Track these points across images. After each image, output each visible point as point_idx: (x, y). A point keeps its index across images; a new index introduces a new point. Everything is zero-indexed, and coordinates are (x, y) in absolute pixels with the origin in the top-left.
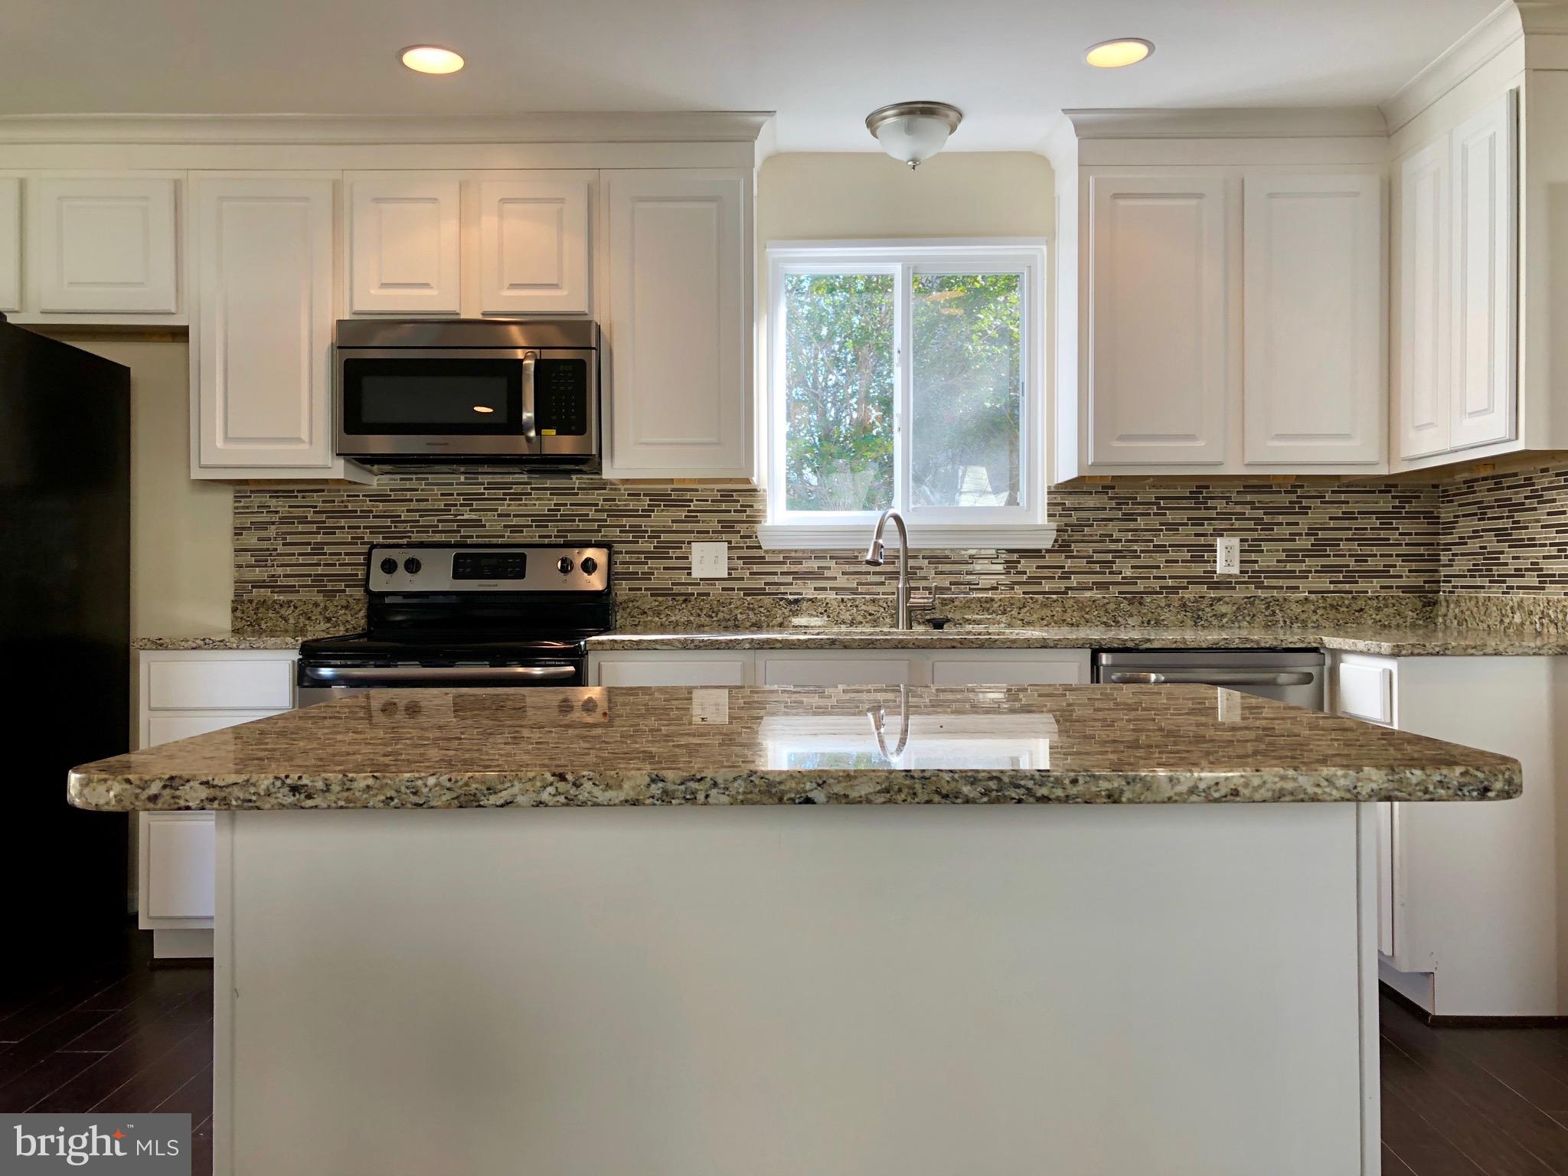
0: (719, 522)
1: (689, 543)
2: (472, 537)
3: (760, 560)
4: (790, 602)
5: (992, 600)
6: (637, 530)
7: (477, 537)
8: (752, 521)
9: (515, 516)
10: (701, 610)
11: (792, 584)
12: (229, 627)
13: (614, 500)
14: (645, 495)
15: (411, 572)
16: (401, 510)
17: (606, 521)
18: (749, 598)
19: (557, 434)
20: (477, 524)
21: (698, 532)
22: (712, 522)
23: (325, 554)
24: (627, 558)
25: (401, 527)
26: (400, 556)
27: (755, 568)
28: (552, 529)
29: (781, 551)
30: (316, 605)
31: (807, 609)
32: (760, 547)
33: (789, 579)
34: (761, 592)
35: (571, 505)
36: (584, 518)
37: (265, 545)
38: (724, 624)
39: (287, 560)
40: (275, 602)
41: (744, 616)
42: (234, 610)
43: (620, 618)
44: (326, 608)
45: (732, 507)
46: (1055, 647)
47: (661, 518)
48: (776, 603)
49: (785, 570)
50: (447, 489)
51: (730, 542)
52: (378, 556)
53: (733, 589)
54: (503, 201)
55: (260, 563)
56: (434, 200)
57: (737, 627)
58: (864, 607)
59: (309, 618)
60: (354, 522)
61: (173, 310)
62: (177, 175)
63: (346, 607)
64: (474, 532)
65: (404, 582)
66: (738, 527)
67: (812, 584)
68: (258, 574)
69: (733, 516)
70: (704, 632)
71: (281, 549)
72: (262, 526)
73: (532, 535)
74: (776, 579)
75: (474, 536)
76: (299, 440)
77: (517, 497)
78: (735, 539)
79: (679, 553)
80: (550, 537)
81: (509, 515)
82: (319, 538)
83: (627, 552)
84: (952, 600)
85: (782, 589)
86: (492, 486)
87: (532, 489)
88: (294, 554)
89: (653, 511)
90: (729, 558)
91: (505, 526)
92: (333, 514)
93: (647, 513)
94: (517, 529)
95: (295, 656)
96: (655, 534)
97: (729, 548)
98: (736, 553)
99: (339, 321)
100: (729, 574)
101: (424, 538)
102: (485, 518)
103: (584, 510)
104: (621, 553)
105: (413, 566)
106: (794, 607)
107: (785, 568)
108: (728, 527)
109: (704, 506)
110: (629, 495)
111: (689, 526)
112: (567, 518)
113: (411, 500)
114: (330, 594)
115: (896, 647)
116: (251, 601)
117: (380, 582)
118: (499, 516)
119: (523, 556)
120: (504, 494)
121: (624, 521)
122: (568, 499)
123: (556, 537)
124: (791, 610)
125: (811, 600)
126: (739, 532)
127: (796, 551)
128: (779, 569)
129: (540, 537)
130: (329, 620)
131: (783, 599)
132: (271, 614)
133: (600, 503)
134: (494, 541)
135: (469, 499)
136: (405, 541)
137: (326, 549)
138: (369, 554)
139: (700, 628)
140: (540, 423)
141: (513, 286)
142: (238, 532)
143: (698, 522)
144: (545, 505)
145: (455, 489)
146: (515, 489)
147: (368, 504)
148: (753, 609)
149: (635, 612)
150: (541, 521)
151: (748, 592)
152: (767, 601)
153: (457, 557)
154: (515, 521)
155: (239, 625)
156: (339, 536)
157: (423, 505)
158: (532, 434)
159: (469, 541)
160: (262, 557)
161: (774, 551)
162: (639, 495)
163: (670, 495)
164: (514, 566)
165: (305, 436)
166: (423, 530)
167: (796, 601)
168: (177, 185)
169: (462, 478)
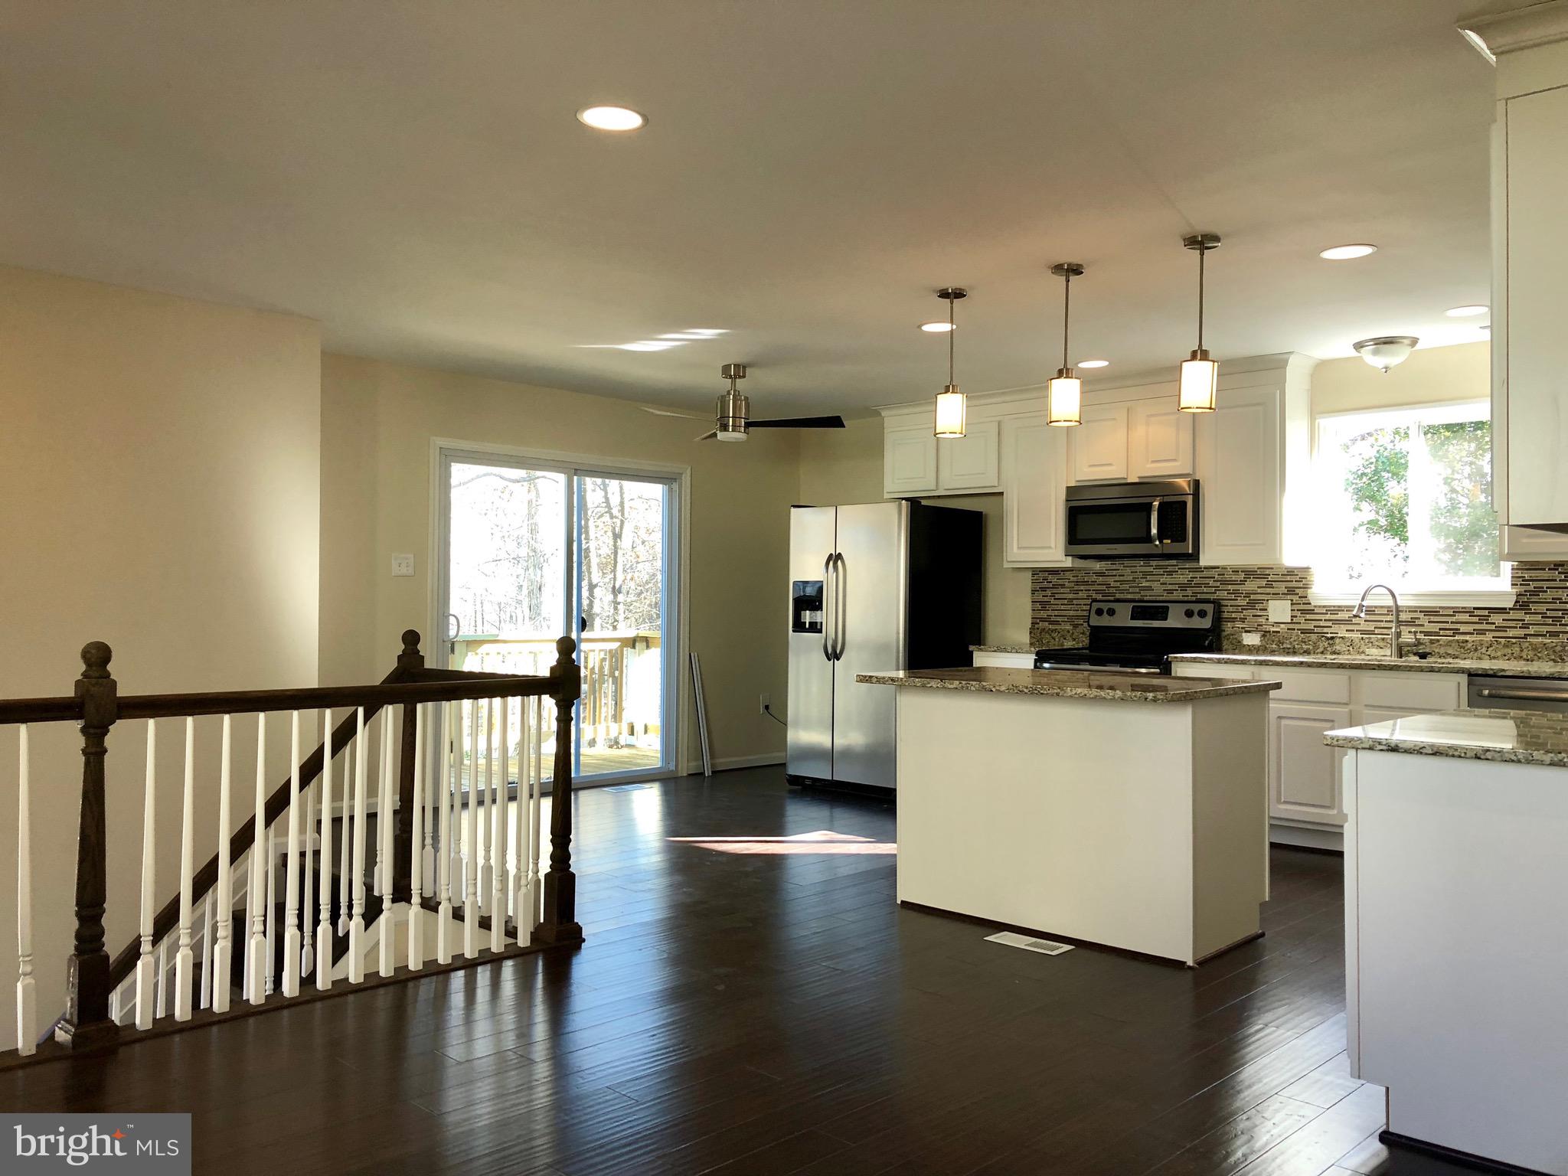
0: (1286, 588)
1: (1268, 600)
2: (1147, 596)
3: (1311, 612)
4: (1328, 639)
5: (1467, 641)
6: (1236, 592)
7: (1150, 596)
8: (1306, 587)
9: (1170, 584)
10: (1273, 641)
11: (1331, 627)
12: (1028, 642)
13: (1224, 575)
14: (1242, 571)
15: (1109, 615)
16: (1111, 581)
17: (1219, 587)
18: (1302, 635)
19: (1172, 542)
20: (1150, 588)
21: (1273, 594)
22: (1282, 588)
23: (1073, 604)
24: (1231, 609)
25: (1111, 591)
26: (1105, 607)
27: (1308, 617)
28: (1189, 592)
29: (1324, 607)
30: (1069, 632)
31: (1339, 643)
32: (1310, 604)
33: (1329, 624)
34: (1311, 632)
35: (1200, 578)
36: (1207, 585)
37: (1046, 599)
38: (1287, 650)
39: (1055, 607)
40: (1049, 629)
41: (1299, 646)
42: (1031, 633)
43: (1225, 644)
44: (1073, 633)
45: (1294, 578)
46: (1439, 671)
47: (1251, 586)
48: (1320, 639)
49: (1327, 618)
50: (1133, 569)
51: (1292, 600)
52: (1096, 606)
53: (1294, 629)
54: (1148, 416)
55: (1044, 609)
56: (1114, 419)
57: (1295, 653)
58: (1377, 643)
59: (1065, 639)
60: (1088, 587)
61: (996, 485)
62: (998, 418)
63: (1083, 633)
64: (1148, 593)
65: (1105, 621)
66: (1297, 591)
67: (1344, 627)
68: (1044, 614)
69: (1294, 584)
70: (1274, 655)
71: (1053, 601)
72: (1043, 589)
73: (1176, 596)
74: (1322, 624)
75: (1148, 596)
76: (1050, 547)
77: (1170, 573)
78: (1295, 598)
79: (1261, 606)
80: (1188, 596)
81: (1166, 584)
82: (1071, 596)
83: (1231, 606)
84: (1438, 641)
85: (1325, 630)
86: (1158, 567)
87: (1179, 569)
88: (1058, 605)
89: (1246, 581)
90: (1292, 610)
91: (1164, 590)
92: (1077, 583)
93: (1243, 582)
94: (1170, 592)
95: (1034, 657)
96: (1248, 595)
97: (1292, 604)
98: (1296, 607)
99: (1067, 487)
100: (1292, 620)
101: (1122, 596)
102: (1155, 585)
103: (1207, 581)
104: (1227, 606)
105: (1111, 612)
106: (1331, 642)
107: (1328, 617)
108: (1291, 591)
109: (1276, 578)
110: (1233, 571)
111: (1268, 590)
112: (1199, 585)
113: (1115, 576)
114: (1076, 626)
115: (1339, 668)
116: (1038, 629)
117: (1096, 621)
118: (1161, 584)
119: (1168, 607)
120: (1164, 572)
121: (1230, 587)
122: (1198, 575)
123: (1191, 596)
124: (1329, 644)
125: (1342, 637)
126: (1298, 594)
127: (1334, 607)
128: (1323, 617)
129: (1183, 596)
130: (1074, 640)
131: (1323, 636)
132: (1047, 636)
133: (1216, 576)
134: (1158, 598)
135: (1145, 574)
136: (1112, 598)
137: (1075, 602)
138: (1091, 605)
139: (1273, 652)
140: (1161, 536)
141: (1153, 462)
142: (1033, 592)
143: (1273, 588)
144: (1186, 578)
145: (1139, 569)
146: (1170, 569)
147: (1094, 578)
148: (1305, 642)
149: (1234, 641)
150: (1183, 587)
151: (1304, 632)
152: (1314, 637)
153: (1134, 607)
154: (1170, 587)
155: (1033, 641)
156: (1081, 594)
157: (1122, 578)
158: (1157, 543)
159: (1145, 598)
160: (1044, 605)
161: (1320, 607)
162: (1238, 572)
163: (1256, 571)
164: (1161, 613)
165: (1053, 546)
166: (1122, 592)
167: (1332, 638)
168: (999, 423)
169: (1142, 563)
